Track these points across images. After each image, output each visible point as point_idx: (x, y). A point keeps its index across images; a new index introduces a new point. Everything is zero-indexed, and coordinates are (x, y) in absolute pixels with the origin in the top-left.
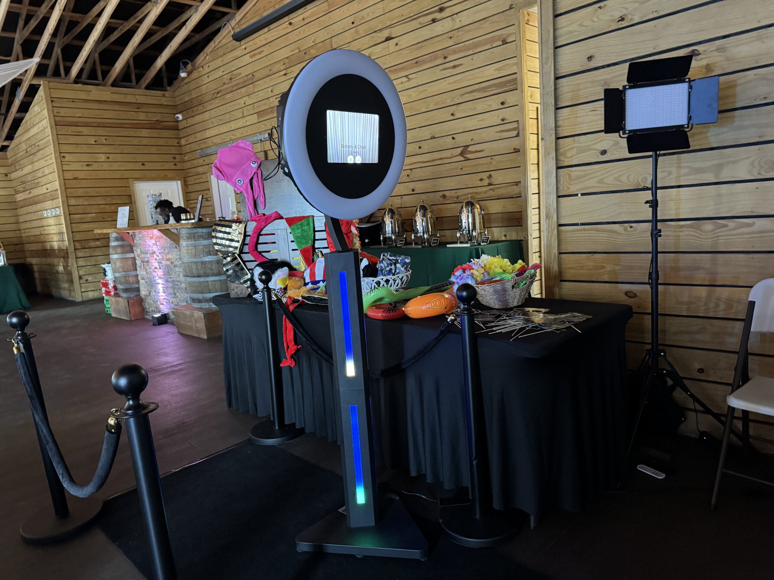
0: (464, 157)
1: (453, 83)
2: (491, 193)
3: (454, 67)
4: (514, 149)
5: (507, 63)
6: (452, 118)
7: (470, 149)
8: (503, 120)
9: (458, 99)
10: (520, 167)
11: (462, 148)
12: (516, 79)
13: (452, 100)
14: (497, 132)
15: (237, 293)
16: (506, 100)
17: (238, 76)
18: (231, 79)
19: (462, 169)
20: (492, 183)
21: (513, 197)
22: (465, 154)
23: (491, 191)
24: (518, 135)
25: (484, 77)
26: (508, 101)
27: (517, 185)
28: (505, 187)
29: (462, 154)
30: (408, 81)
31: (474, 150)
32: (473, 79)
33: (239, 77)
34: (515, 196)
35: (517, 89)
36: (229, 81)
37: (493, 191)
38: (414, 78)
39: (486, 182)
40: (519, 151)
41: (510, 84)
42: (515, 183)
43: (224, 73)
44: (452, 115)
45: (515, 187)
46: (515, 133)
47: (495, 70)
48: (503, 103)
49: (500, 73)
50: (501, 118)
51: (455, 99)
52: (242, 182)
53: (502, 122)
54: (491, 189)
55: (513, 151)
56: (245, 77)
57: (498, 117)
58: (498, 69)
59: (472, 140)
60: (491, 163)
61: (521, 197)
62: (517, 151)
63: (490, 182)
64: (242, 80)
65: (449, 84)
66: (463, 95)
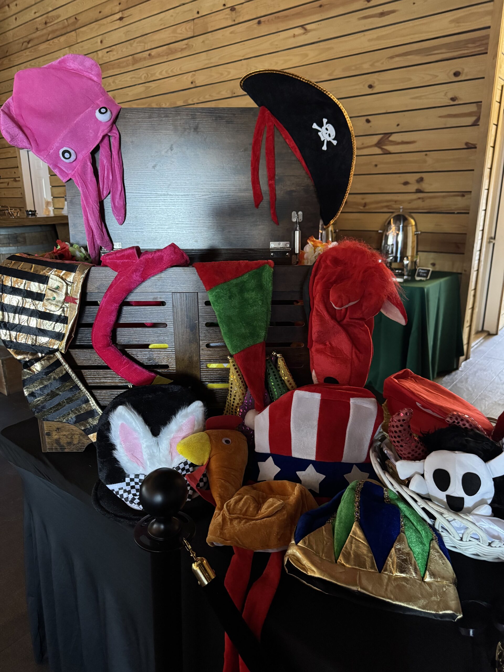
0: (382, 149)
1: (378, 38)
2: (420, 204)
3: (382, 14)
4: (467, 144)
5: (475, 11)
6: (370, 91)
7: (392, 138)
8: (453, 99)
9: (382, 63)
10: (473, 170)
11: (380, 136)
12: (487, 37)
13: (372, 65)
14: (440, 117)
15: (58, 441)
16: (463, 70)
17: (55, 20)
18: (46, 23)
19: (376, 166)
20: (422, 190)
21: (454, 213)
22: (385, 145)
23: (420, 201)
24: (475, 124)
25: (432, 32)
26: (466, 70)
27: (463, 196)
28: (444, 197)
29: (379, 144)
30: (304, 33)
31: (400, 141)
32: (410, 35)
33: (56, 22)
34: (456, 212)
35: (486, 53)
36: (44, 26)
37: (423, 201)
38: (314, 30)
39: (413, 187)
40: (476, 148)
41: (474, 45)
42: (461, 193)
43: (38, 15)
44: (370, 87)
45: (459, 198)
46: (471, 120)
47: (452, 21)
48: (457, 74)
49: (459, 26)
50: (450, 95)
51: (377, 64)
52: (73, 157)
53: (452, 103)
54: (419, 198)
55: (465, 147)
56: (65, 21)
57: (445, 95)
58: (457, 21)
59: (398, 125)
60: (425, 162)
61: (468, 213)
62: (470, 147)
63: (420, 188)
64: (60, 26)
65: (370, 40)
66: (392, 57)
